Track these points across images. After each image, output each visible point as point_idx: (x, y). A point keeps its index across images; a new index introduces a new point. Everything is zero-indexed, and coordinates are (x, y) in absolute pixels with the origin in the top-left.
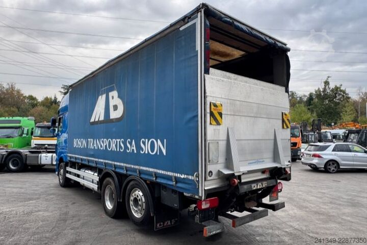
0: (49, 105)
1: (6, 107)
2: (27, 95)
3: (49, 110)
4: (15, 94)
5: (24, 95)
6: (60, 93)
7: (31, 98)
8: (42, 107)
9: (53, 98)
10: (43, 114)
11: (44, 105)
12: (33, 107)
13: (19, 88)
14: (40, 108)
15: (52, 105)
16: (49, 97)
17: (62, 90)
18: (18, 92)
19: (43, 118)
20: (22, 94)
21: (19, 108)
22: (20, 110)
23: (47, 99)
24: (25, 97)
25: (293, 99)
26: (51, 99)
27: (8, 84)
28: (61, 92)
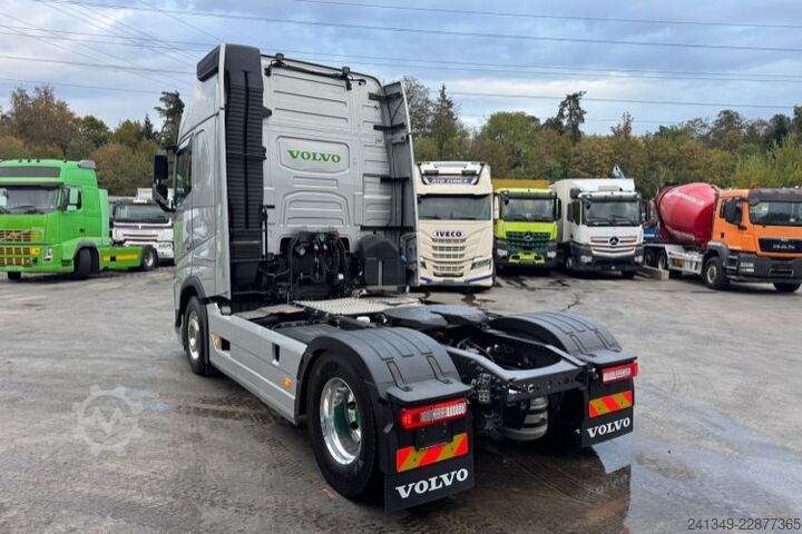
0: (135, 140)
1: (36, 145)
2: (83, 117)
3: (134, 153)
4: (55, 114)
5: (76, 117)
6: (157, 112)
7: (92, 123)
8: (117, 144)
9: (142, 123)
10: (121, 162)
11: (121, 141)
12: (97, 147)
13: (62, 101)
14: (112, 148)
15: (140, 139)
16: (132, 122)
17: (163, 106)
18: (62, 107)
19: (122, 172)
20: (72, 114)
21: (66, 147)
22: (68, 151)
23: (127, 125)
24: (77, 121)
25: (731, 132)
26: (137, 125)
27: (37, 89)
28: (159, 109)
